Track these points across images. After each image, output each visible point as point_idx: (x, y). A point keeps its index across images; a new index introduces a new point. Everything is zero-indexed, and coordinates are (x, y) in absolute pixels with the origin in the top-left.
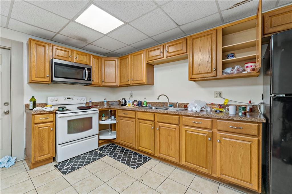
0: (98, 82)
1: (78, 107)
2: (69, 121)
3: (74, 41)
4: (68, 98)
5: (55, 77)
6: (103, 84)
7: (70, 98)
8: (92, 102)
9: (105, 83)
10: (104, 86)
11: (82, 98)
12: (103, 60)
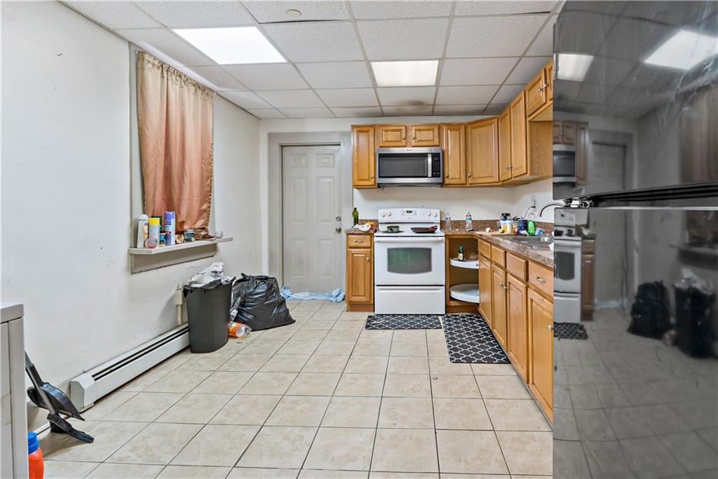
0: (460, 178)
1: (412, 229)
2: (389, 250)
3: (409, 109)
4: (407, 212)
5: (380, 177)
6: (470, 181)
7: (411, 212)
8: (452, 219)
9: (475, 178)
10: (473, 186)
11: (432, 211)
12: (469, 130)
